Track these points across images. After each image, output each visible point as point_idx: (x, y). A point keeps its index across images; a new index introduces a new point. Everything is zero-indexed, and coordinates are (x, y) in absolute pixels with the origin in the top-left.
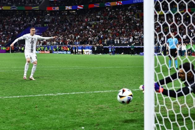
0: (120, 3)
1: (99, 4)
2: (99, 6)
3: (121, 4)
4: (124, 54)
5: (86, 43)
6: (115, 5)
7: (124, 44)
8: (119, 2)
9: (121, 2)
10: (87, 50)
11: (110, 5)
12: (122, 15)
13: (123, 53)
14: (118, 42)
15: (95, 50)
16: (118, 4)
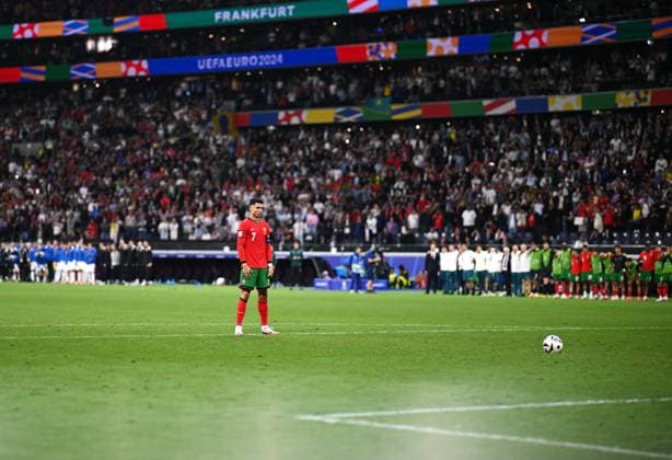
0: (139, 68)
1: (43, 68)
2: (42, 78)
3: (142, 73)
4: (227, 283)
5: (26, 235)
6: (119, 75)
7: (200, 244)
8: (136, 62)
9: (145, 64)
10: (72, 265)
11: (94, 74)
12: (155, 119)
13: (221, 280)
14: (174, 235)
15: (114, 263)
16: (132, 72)
